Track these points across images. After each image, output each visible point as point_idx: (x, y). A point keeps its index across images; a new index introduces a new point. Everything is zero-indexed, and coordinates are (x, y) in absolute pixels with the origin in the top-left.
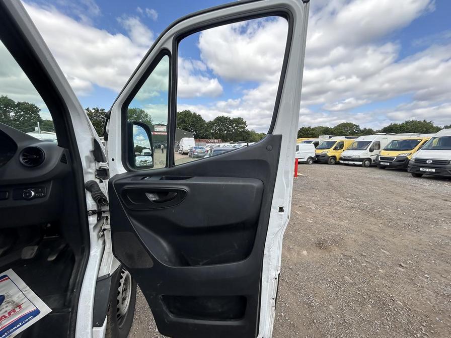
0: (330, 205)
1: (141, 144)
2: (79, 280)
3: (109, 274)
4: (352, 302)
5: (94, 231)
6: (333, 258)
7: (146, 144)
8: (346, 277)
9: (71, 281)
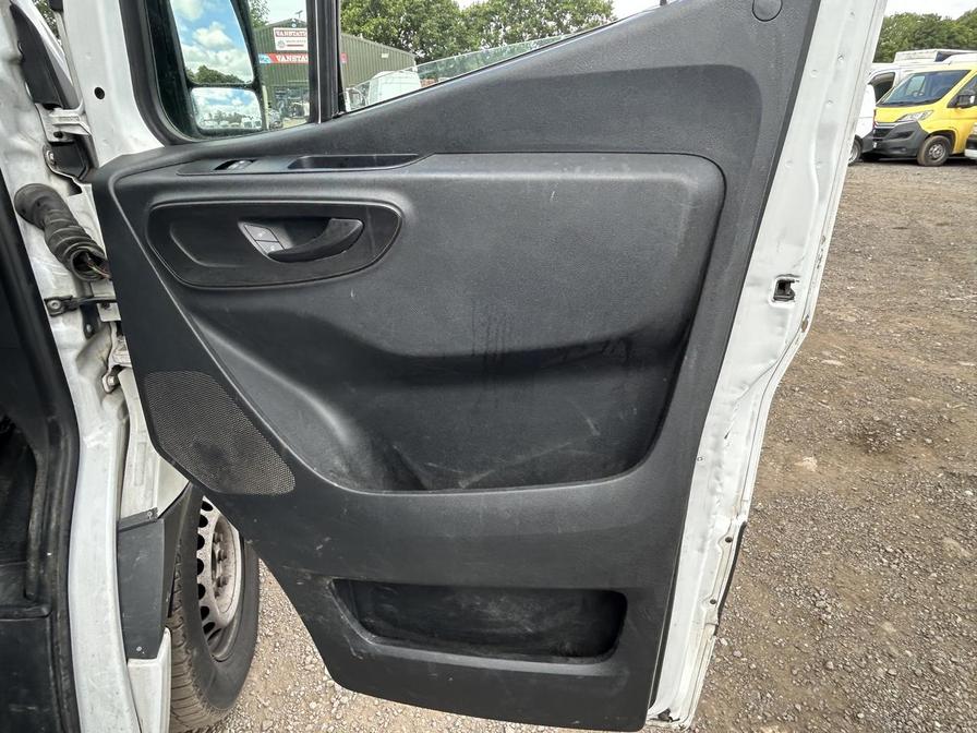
0: (911, 309)
1: (217, 63)
2: (58, 527)
3: (154, 511)
4: (963, 617)
5: (80, 369)
6: (910, 481)
7: (234, 64)
8: (949, 541)
9: (34, 525)
